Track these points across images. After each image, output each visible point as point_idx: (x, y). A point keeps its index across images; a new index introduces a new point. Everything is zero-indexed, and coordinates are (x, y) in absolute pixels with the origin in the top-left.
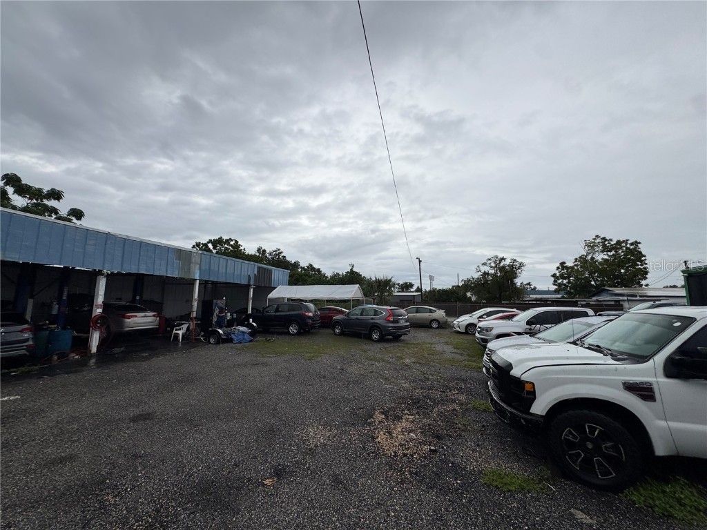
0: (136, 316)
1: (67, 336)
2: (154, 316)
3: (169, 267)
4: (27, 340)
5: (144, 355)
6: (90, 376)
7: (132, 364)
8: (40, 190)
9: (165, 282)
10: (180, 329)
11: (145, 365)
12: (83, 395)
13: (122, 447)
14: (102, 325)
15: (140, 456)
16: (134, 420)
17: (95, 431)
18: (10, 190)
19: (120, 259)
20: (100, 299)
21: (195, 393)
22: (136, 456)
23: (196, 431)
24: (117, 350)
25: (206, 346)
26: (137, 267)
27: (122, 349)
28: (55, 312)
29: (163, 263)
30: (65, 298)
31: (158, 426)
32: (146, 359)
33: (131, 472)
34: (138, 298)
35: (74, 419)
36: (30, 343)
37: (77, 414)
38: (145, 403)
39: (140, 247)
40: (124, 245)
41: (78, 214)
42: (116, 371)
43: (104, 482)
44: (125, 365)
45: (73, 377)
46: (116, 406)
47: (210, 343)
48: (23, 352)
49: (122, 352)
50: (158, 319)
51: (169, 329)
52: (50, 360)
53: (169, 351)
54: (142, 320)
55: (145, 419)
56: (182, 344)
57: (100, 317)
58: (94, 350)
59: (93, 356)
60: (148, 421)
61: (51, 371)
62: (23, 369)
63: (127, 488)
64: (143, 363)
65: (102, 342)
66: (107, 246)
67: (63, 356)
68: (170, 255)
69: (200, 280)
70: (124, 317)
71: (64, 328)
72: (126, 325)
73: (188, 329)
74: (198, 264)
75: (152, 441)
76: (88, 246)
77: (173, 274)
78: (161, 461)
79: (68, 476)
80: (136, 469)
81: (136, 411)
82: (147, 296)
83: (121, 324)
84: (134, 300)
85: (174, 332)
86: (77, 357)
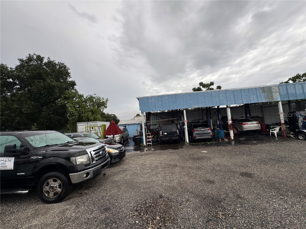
0: (248, 124)
1: (223, 132)
2: (257, 123)
3: (258, 98)
4: (210, 133)
5: (254, 142)
6: (229, 149)
7: (248, 146)
8: (208, 84)
9: (262, 106)
10: (275, 130)
11: (253, 147)
12: (224, 156)
13: (233, 187)
14: (233, 128)
15: (241, 198)
16: (242, 174)
17: (224, 174)
18: (201, 87)
19: (234, 99)
20: (229, 117)
21: (283, 170)
22: (239, 197)
23: (281, 199)
24: (241, 139)
25: (296, 141)
26: (242, 101)
27: (244, 138)
28: (218, 123)
29: (255, 96)
30: (220, 118)
31: (254, 183)
32: (255, 144)
33: (234, 205)
34: (248, 115)
35: (219, 165)
36: (211, 134)
37: (220, 164)
38: (250, 167)
39: (241, 92)
40: (234, 93)
41: (219, 87)
42: (240, 148)
43: (220, 202)
44: (244, 146)
45: (223, 148)
46: (236, 164)
47: (299, 139)
48: (210, 137)
49: (244, 140)
50: (260, 125)
51: (268, 130)
52: (219, 140)
53: (268, 142)
54: (251, 126)
55: (248, 176)
56: (278, 138)
57: (231, 125)
58: (232, 138)
59: (232, 140)
60: (249, 178)
61: (218, 145)
62: (211, 142)
63: (229, 214)
64: (253, 146)
65: (235, 135)
66: (227, 95)
67: (222, 139)
68: (258, 92)
69: (282, 101)
70: (242, 124)
71: (221, 129)
72: (244, 128)
73: (280, 129)
74: (277, 92)
75: (249, 191)
76: (220, 97)
77: (262, 101)
78: (252, 208)
79: (210, 190)
80: (236, 205)
81: (244, 170)
82: (253, 115)
83: (241, 128)
84: (247, 117)
85: (271, 131)
86: (227, 140)
